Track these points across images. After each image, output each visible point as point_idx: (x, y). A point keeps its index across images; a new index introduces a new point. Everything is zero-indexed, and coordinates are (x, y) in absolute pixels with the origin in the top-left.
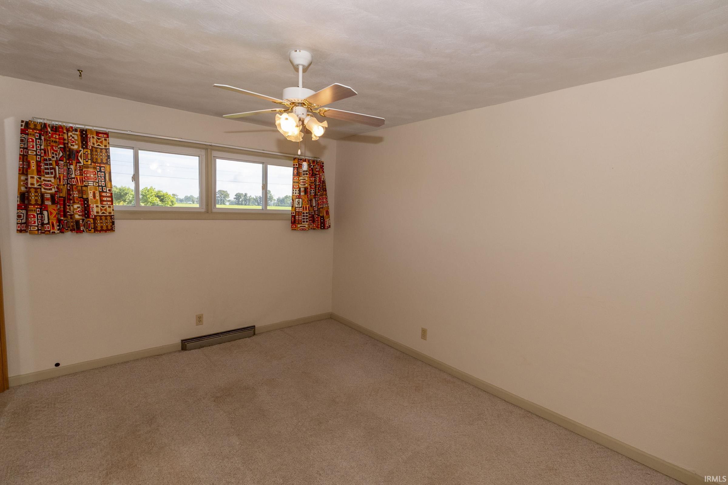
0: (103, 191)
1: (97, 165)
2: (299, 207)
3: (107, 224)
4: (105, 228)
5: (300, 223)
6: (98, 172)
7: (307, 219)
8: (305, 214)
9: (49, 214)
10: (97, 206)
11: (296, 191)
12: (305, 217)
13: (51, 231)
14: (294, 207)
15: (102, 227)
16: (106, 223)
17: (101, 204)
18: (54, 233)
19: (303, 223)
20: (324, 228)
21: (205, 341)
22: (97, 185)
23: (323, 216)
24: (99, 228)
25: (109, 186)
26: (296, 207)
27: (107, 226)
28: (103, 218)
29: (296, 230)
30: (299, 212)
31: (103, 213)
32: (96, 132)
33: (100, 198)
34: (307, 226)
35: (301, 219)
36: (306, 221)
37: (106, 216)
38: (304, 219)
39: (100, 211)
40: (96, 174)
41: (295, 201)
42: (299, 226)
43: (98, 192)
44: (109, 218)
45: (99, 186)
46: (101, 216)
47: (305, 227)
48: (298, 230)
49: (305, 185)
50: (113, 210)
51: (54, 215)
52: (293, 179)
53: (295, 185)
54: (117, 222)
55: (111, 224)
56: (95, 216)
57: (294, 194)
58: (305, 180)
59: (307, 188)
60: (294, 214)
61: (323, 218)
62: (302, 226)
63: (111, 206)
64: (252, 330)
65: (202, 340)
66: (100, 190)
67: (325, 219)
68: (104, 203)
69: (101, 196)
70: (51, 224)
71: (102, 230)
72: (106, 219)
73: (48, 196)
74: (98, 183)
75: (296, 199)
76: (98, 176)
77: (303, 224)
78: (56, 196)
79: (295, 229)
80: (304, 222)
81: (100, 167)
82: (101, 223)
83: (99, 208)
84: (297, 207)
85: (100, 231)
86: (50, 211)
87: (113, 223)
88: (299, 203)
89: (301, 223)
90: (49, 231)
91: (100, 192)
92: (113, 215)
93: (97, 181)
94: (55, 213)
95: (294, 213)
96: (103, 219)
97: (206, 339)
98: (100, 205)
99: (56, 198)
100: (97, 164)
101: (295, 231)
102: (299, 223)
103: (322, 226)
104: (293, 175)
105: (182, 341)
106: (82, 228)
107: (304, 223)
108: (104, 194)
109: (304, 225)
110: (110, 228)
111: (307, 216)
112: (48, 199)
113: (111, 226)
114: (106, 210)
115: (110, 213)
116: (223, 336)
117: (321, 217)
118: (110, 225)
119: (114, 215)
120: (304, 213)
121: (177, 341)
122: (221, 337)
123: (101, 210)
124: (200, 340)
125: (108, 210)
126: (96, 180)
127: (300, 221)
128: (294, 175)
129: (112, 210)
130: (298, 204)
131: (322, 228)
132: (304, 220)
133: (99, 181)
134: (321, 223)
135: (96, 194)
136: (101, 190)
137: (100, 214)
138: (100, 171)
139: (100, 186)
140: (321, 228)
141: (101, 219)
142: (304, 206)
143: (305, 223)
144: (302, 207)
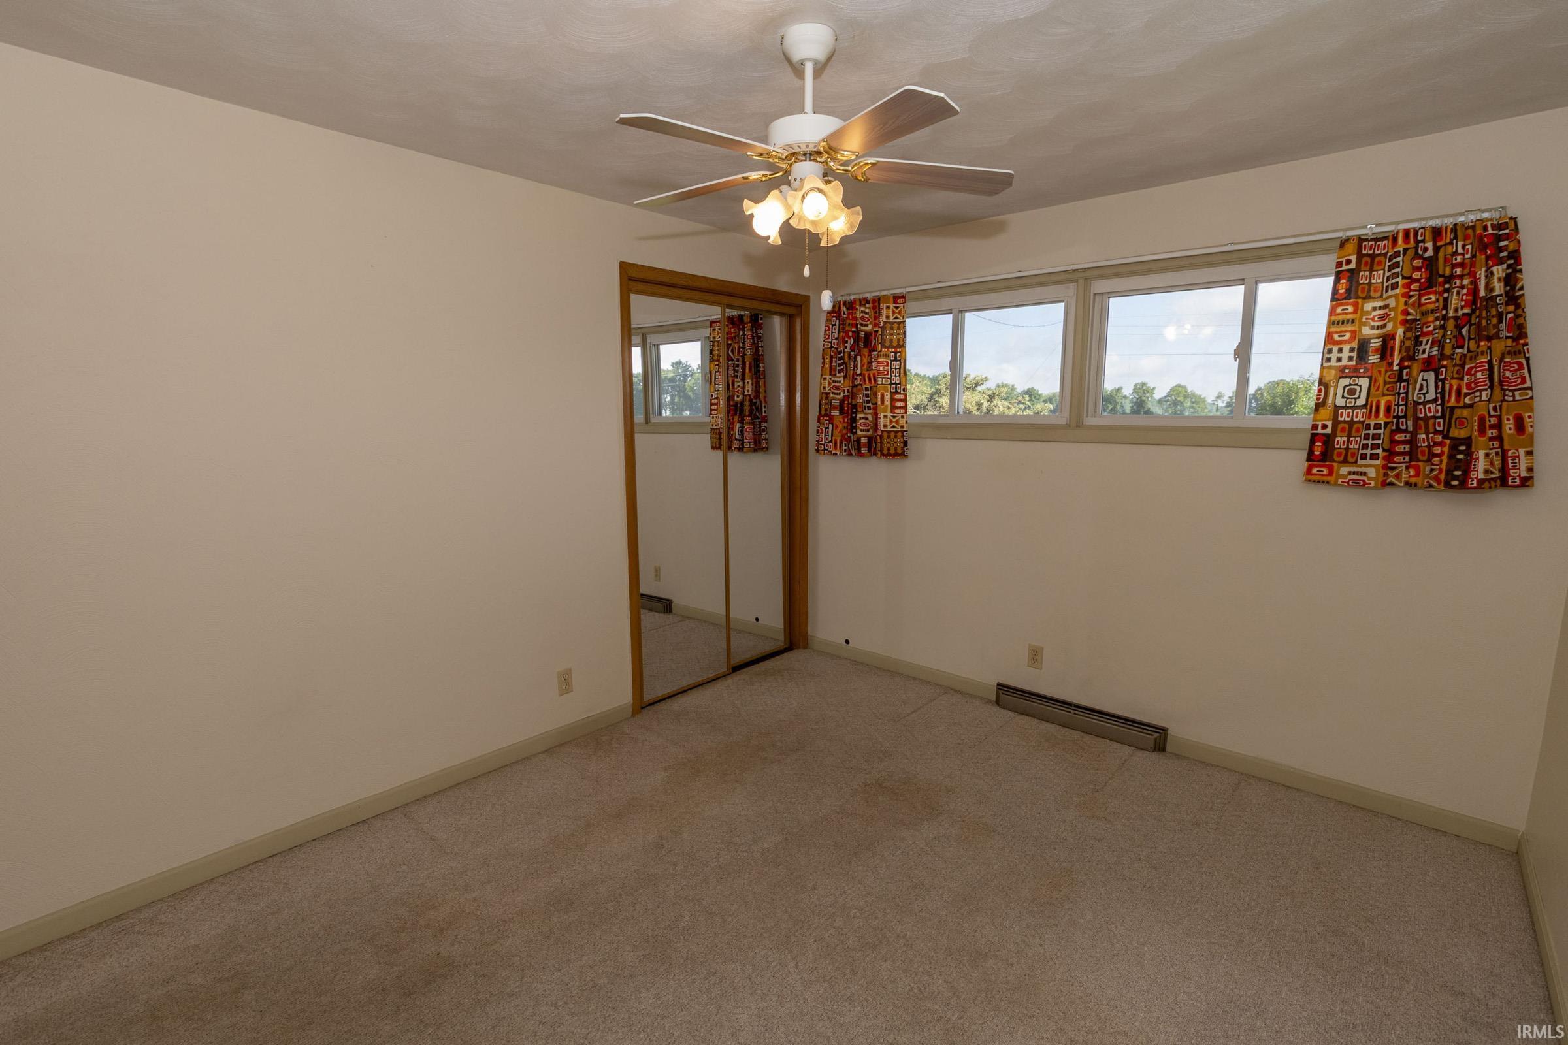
0: (897, 392)
1: (890, 350)
2: (1354, 408)
3: (895, 445)
4: (892, 451)
5: (1350, 459)
6: (892, 361)
7: (1374, 447)
8: (1372, 432)
9: (834, 428)
10: (885, 417)
11: (1340, 351)
12: (1370, 442)
13: (833, 452)
14: (1332, 407)
15: (889, 449)
16: (895, 442)
17: (891, 413)
18: (836, 454)
19: (1360, 462)
20: (1463, 485)
21: (1036, 705)
22: (889, 382)
23: (1470, 438)
24: (885, 452)
25: (904, 383)
26: (1337, 408)
27: (896, 449)
28: (892, 435)
29: (1328, 482)
30: (1351, 423)
31: (893, 427)
32: (894, 297)
33: (891, 404)
34: (1372, 473)
35: (1357, 447)
36: (1371, 454)
37: (896, 432)
38: (1365, 447)
39: (888, 424)
40: (887, 365)
41: (1336, 387)
42: (1344, 470)
43: (888, 394)
44: (899, 435)
45: (891, 384)
46: (889, 432)
47: (1365, 474)
48: (1336, 484)
49: (1384, 326)
50: (907, 422)
51: (839, 430)
52: (1332, 312)
53: (1337, 332)
54: (911, 443)
55: (902, 445)
56: (882, 431)
57: (1333, 363)
58: (1387, 311)
59: (1389, 335)
60: (1329, 431)
61: (1469, 446)
62: (1354, 473)
63: (905, 415)
64: (1152, 735)
65: (1031, 699)
66: (892, 391)
67: (1473, 450)
68: (897, 411)
69: (893, 400)
70: (833, 442)
71: (889, 454)
72: (896, 437)
73: (836, 403)
74: (890, 379)
75: (1340, 378)
76: (891, 369)
77: (1361, 466)
78: (846, 402)
79: (1328, 478)
80: (1364, 457)
81: (896, 353)
82: (888, 443)
83: (888, 419)
84: (1346, 407)
85: (886, 455)
86: (836, 425)
87: (905, 444)
88: (1352, 392)
89: (1353, 460)
90: (831, 451)
91: (892, 393)
92: (905, 431)
93: (889, 376)
94: (840, 426)
95: (1325, 427)
96: (892, 437)
97: (1039, 702)
98: (889, 415)
99: (845, 406)
100: (892, 348)
101: (1327, 486)
102: (1345, 461)
103: (1456, 478)
104: (1333, 299)
105: (999, 684)
106: (864, 450)
107: (1363, 462)
108: (897, 397)
109: (1363, 469)
110: (899, 451)
111: (1376, 437)
112: (835, 408)
113: (903, 448)
114: (897, 422)
115: (902, 427)
116: (1075, 714)
117: (1456, 443)
118: (900, 446)
119: (907, 431)
120: (1368, 427)
121: (991, 680)
122: (1070, 712)
123: (891, 422)
124: (1028, 699)
125: (902, 422)
126: (887, 374)
127: (1353, 455)
128: (1338, 300)
129: (905, 422)
130: (1346, 395)
131: (1455, 483)
132: (1364, 451)
133: (891, 376)
134: (1453, 463)
135: (885, 397)
136: (894, 391)
137: (889, 429)
138: (896, 360)
139: (893, 384)
140: (1447, 484)
141: (889, 437)
142: (1372, 402)
143: (1368, 461)
144: (1365, 406)
